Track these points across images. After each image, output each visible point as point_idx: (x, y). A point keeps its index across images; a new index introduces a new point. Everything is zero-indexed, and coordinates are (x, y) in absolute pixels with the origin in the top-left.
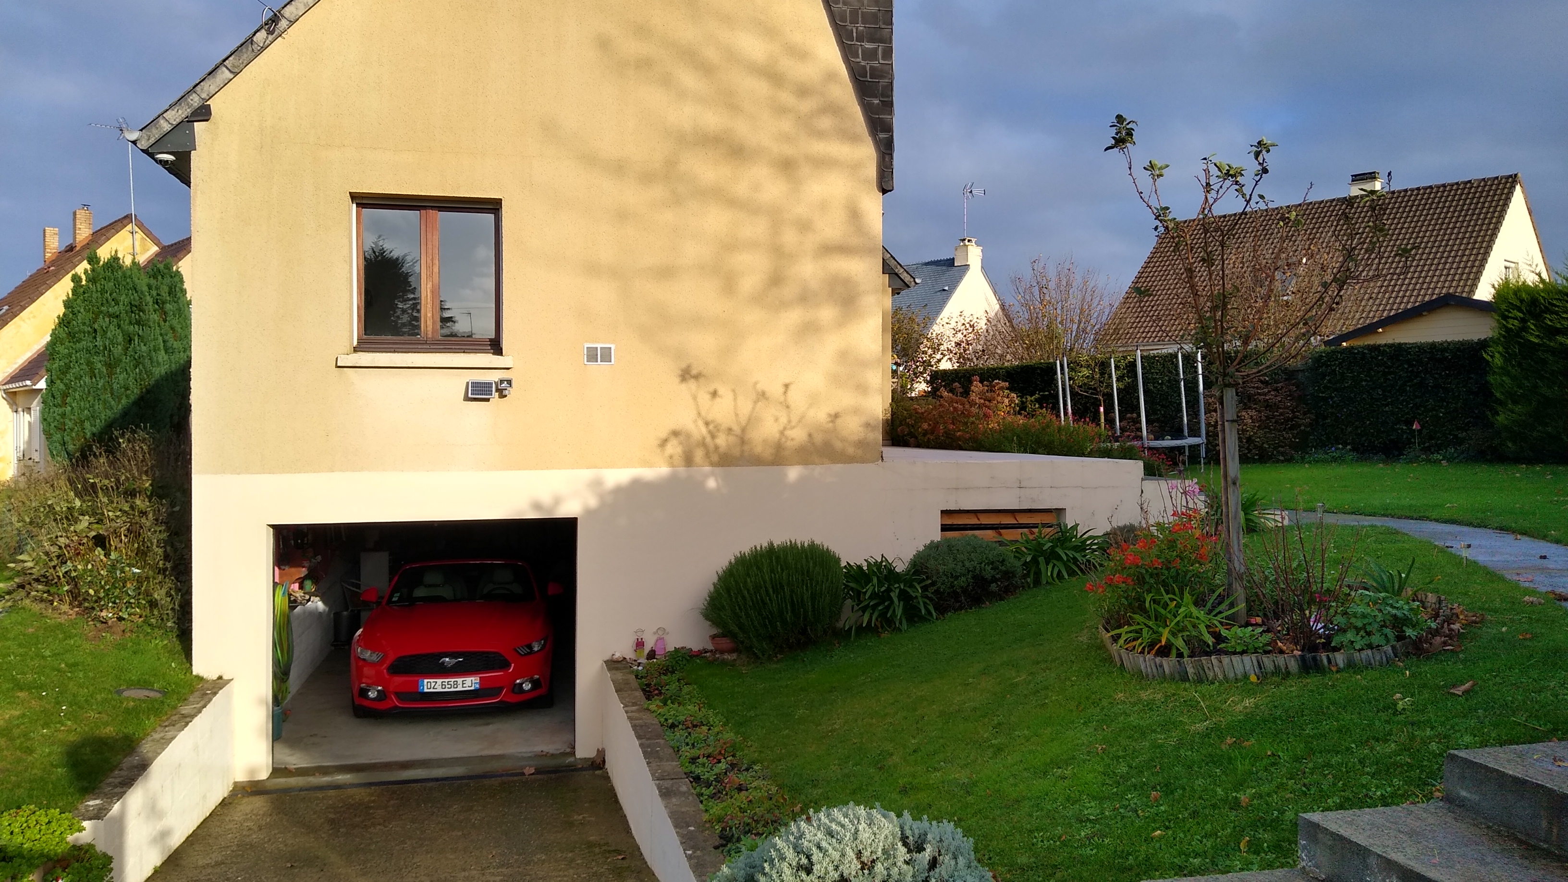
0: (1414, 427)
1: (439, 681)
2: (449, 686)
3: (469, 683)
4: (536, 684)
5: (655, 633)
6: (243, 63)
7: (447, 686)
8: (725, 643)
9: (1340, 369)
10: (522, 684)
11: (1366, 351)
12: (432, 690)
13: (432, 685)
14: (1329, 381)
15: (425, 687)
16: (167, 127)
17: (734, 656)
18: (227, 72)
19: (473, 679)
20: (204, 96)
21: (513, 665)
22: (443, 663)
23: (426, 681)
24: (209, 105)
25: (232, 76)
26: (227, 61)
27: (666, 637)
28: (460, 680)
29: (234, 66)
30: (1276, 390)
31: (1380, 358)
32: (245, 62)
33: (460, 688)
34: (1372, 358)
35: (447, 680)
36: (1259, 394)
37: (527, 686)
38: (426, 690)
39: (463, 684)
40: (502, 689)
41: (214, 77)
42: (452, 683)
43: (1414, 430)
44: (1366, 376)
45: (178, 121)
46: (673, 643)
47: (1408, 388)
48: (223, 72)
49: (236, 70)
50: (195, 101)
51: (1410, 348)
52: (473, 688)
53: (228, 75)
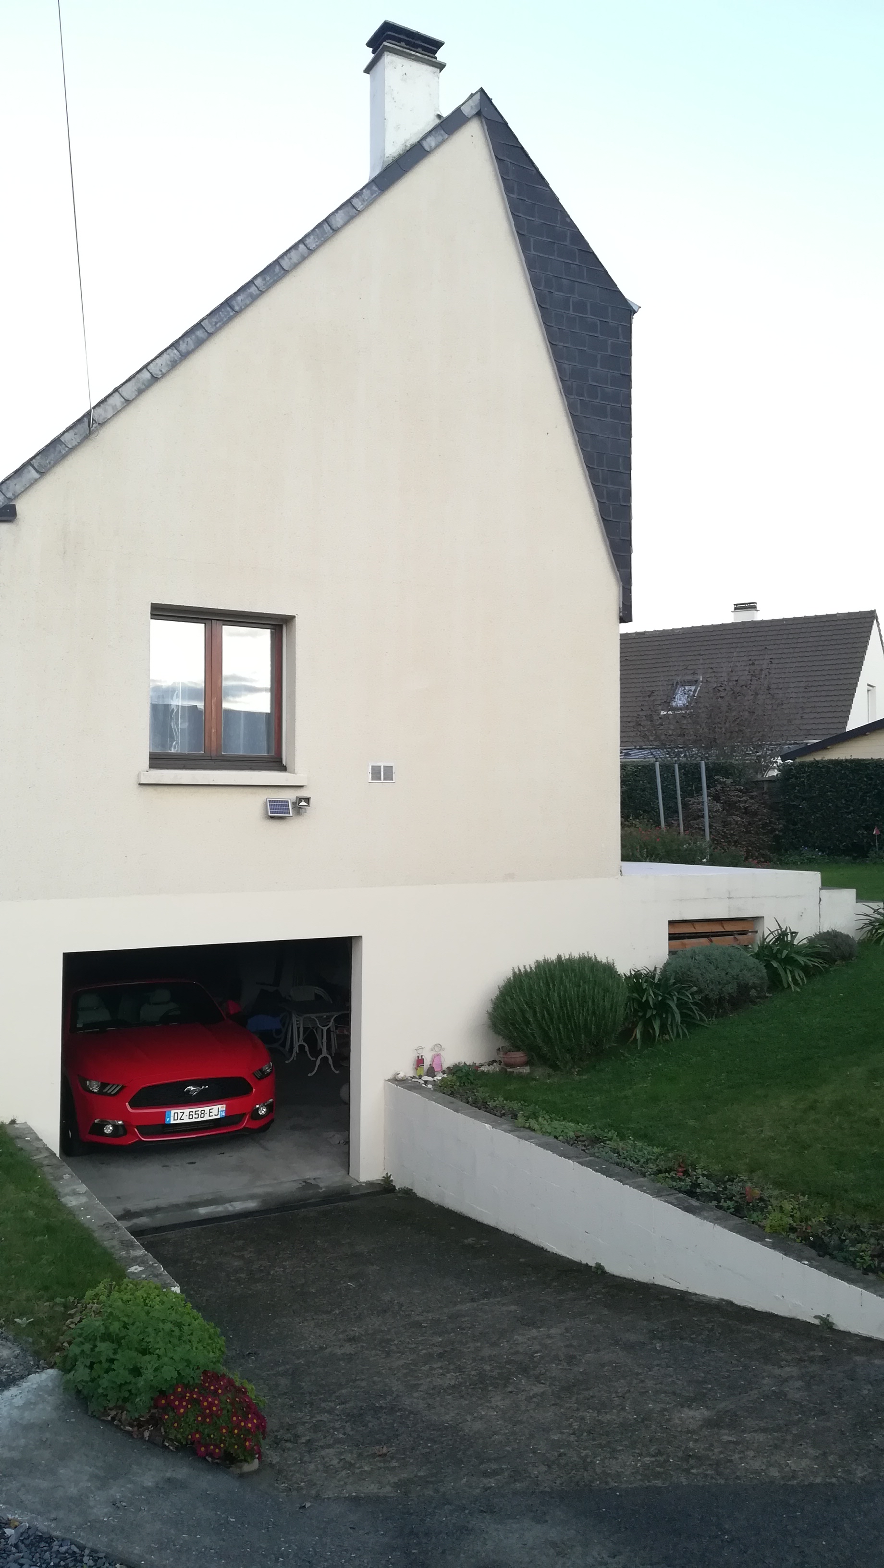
0: (874, 832)
1: (187, 1111)
2: (197, 1116)
3: (215, 1111)
4: (270, 1108)
5: (432, 1050)
6: (50, 463)
7: (194, 1116)
8: (519, 1056)
9: (808, 780)
10: (258, 1108)
11: (831, 766)
12: (179, 1121)
13: (180, 1115)
14: (798, 790)
15: (172, 1118)
17: (526, 1070)
18: (33, 471)
19: (220, 1106)
20: (9, 495)
21: (254, 1090)
22: (189, 1091)
23: (173, 1112)
24: (14, 506)
25: (37, 475)
26: (34, 460)
27: (442, 1053)
28: (207, 1109)
29: (40, 465)
30: (752, 798)
31: (843, 772)
32: (52, 462)
33: (207, 1118)
34: (836, 771)
35: (194, 1110)
36: (740, 801)
37: (263, 1111)
38: (172, 1122)
39: (210, 1112)
40: (243, 1116)
41: (20, 476)
42: (199, 1113)
43: (875, 835)
44: (831, 787)
46: (449, 1060)
47: (868, 798)
48: (29, 472)
49: (43, 470)
51: (869, 764)
52: (219, 1117)
53: (34, 475)
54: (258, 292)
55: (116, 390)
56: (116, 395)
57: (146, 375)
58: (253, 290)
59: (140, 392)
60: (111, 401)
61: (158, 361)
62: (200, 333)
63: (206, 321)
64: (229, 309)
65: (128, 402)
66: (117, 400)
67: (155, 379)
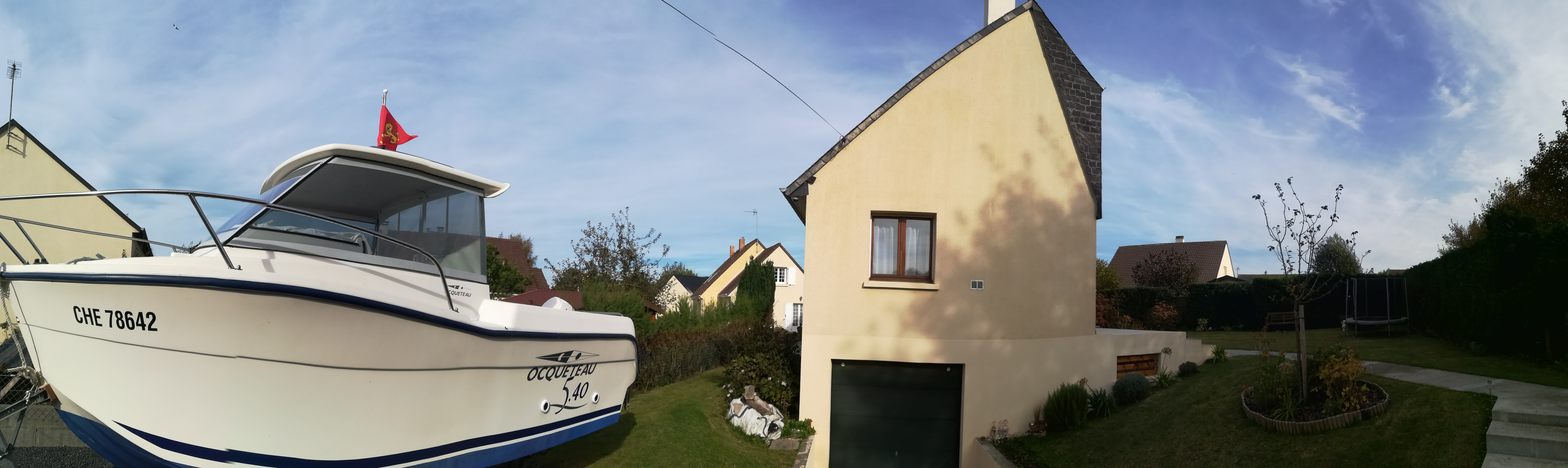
5: (1002, 426)
6: (828, 159)
16: (797, 186)
18: (822, 162)
20: (813, 172)
24: (816, 177)
25: (824, 164)
26: (823, 158)
27: (1006, 428)
29: (824, 160)
41: (818, 165)
45: (802, 183)
48: (821, 163)
49: (826, 161)
50: (809, 174)
53: (823, 163)
54: (921, 80)
55: (857, 127)
56: (857, 129)
57: (870, 119)
58: (918, 79)
59: (867, 127)
60: (855, 131)
61: (875, 114)
62: (893, 100)
63: (896, 95)
64: (907, 88)
65: (862, 131)
66: (857, 131)
67: (874, 120)
